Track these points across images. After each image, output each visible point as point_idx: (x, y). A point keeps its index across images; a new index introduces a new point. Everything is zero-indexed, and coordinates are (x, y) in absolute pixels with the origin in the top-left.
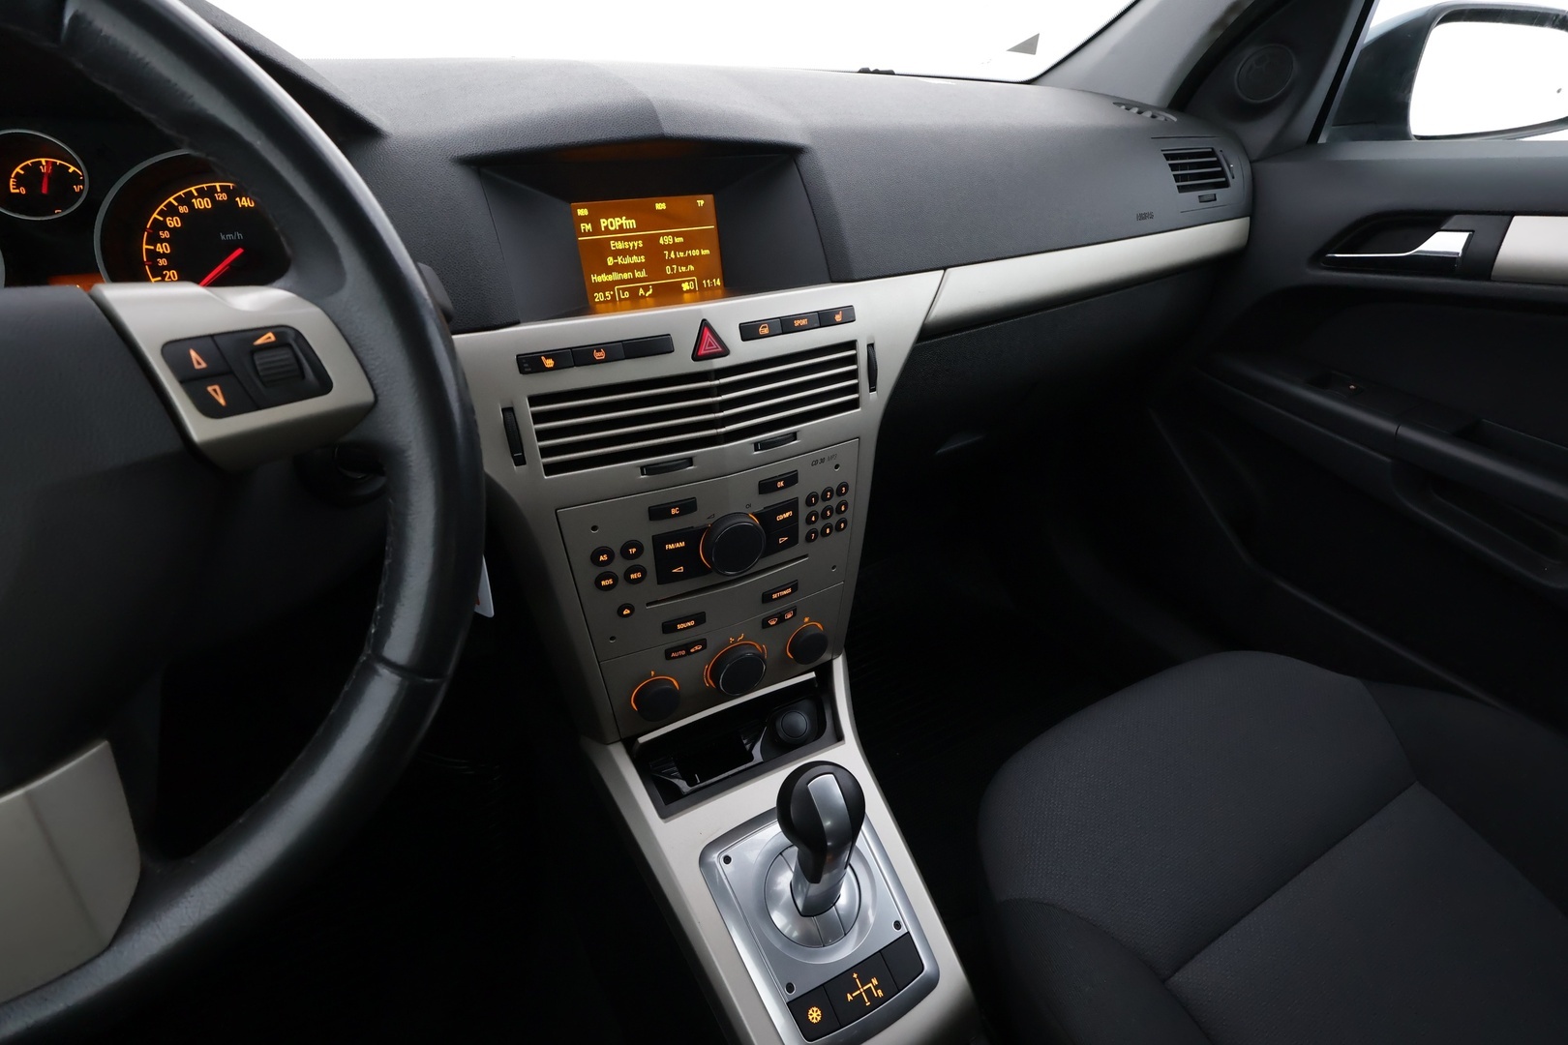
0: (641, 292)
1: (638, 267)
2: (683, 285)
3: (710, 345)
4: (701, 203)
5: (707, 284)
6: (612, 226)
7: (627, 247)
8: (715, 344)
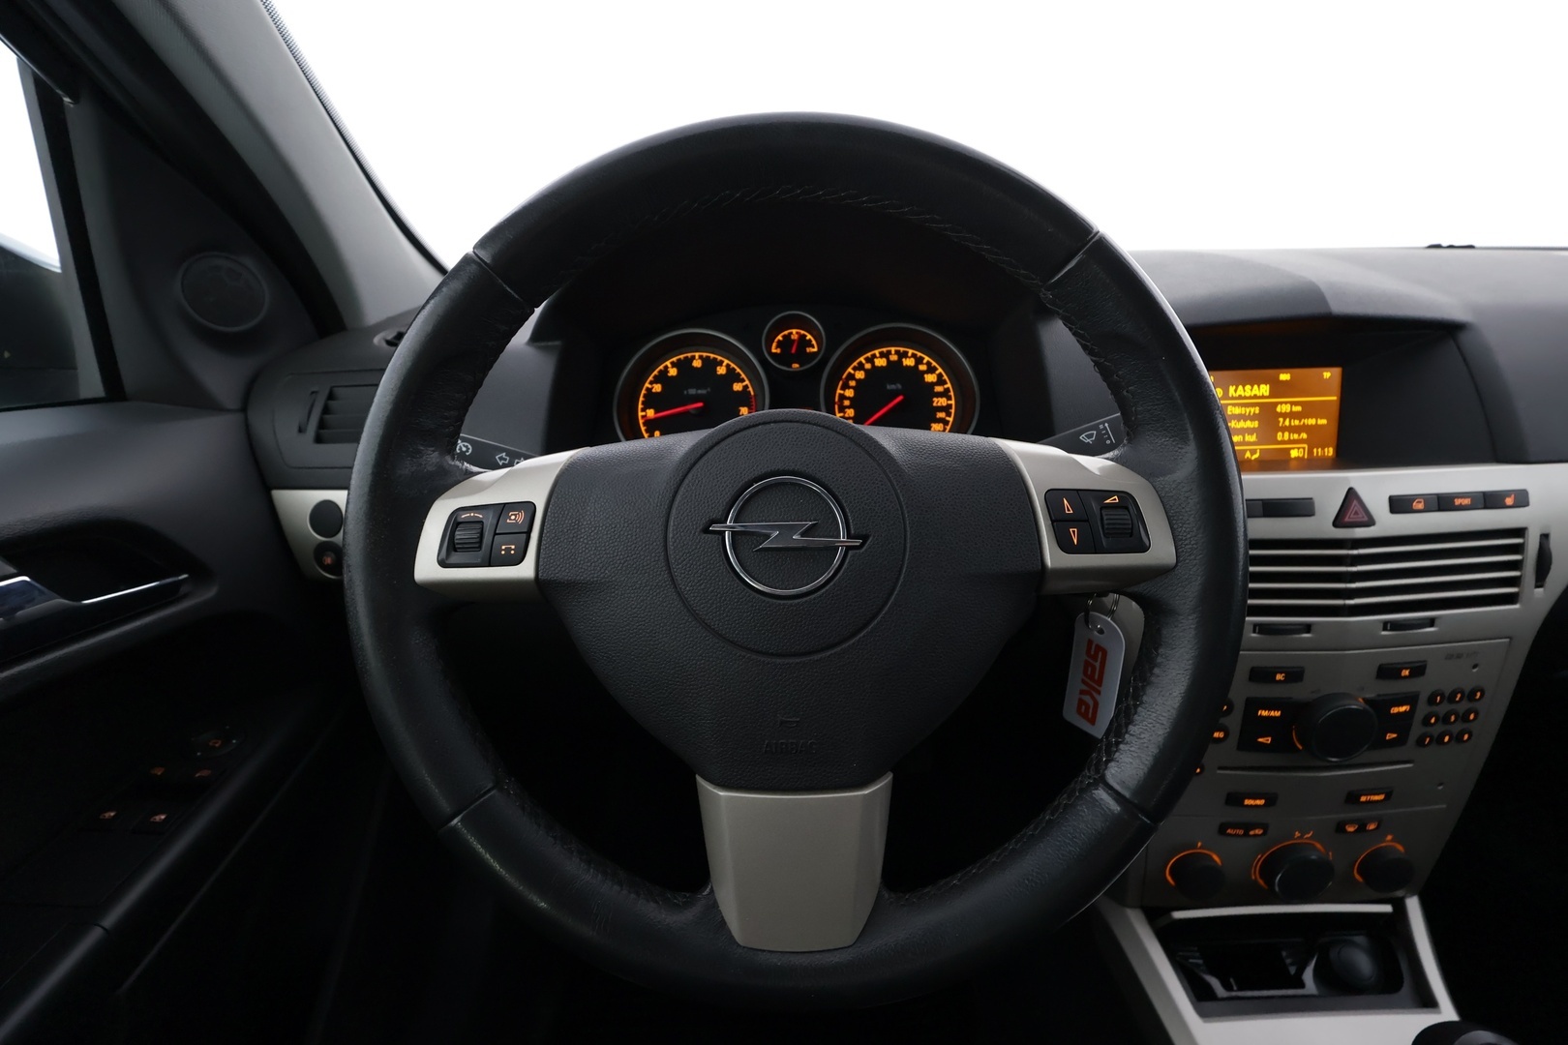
1: (1250, 431)
2: (1292, 452)
3: (1356, 513)
4: (1327, 375)
5: (1317, 452)
7: (1243, 412)
8: (1362, 514)
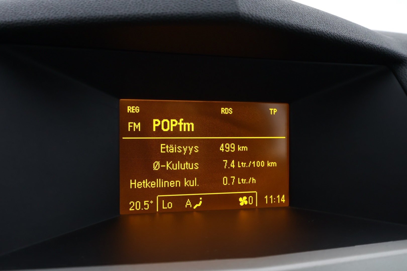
0: (188, 203)
1: (189, 175)
2: (240, 199)
4: (273, 111)
5: (269, 200)
6: (166, 127)
7: (180, 151)
